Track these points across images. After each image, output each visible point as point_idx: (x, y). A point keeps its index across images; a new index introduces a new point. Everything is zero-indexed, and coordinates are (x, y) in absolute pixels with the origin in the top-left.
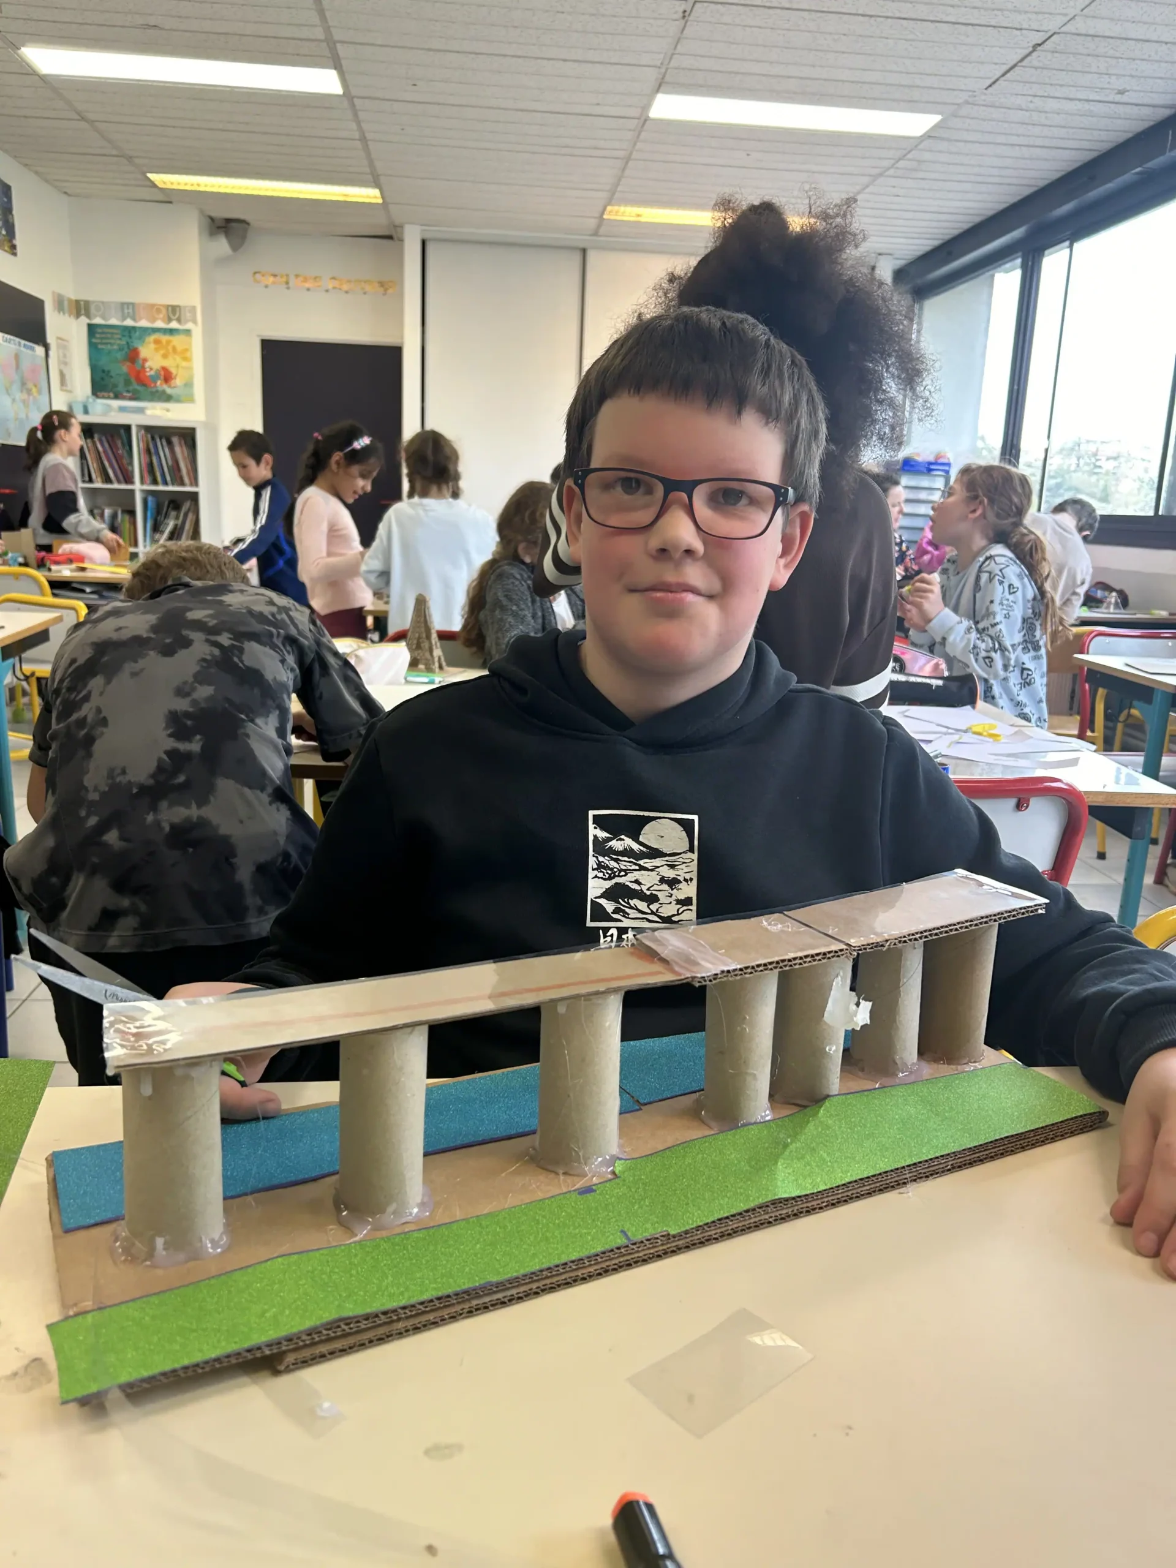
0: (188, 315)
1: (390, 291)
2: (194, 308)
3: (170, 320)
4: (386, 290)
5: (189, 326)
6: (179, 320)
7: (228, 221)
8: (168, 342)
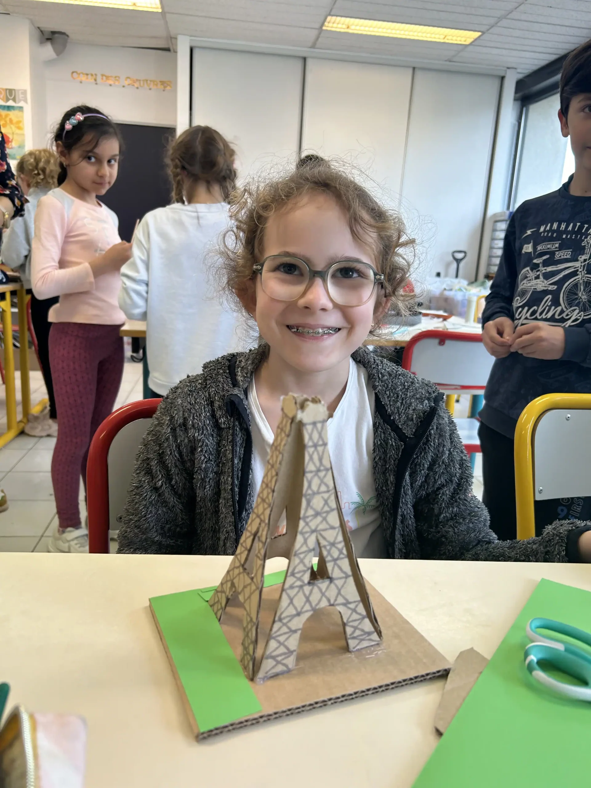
0: (21, 96)
1: (168, 88)
2: (25, 92)
3: (8, 100)
4: (165, 87)
5: (21, 104)
6: (14, 100)
7: (53, 33)
8: (7, 116)
